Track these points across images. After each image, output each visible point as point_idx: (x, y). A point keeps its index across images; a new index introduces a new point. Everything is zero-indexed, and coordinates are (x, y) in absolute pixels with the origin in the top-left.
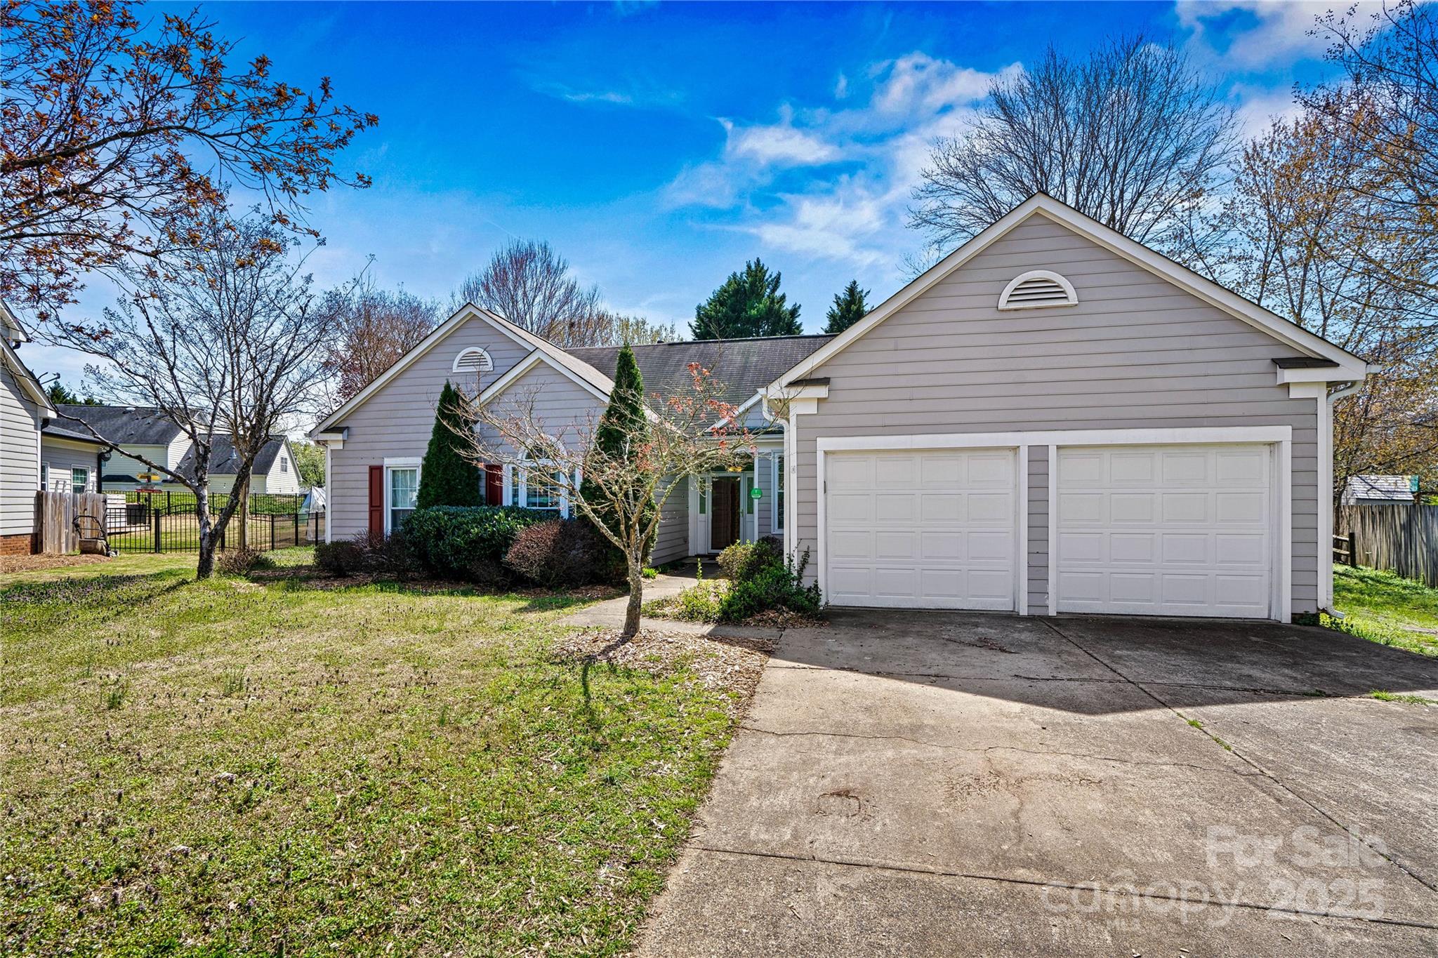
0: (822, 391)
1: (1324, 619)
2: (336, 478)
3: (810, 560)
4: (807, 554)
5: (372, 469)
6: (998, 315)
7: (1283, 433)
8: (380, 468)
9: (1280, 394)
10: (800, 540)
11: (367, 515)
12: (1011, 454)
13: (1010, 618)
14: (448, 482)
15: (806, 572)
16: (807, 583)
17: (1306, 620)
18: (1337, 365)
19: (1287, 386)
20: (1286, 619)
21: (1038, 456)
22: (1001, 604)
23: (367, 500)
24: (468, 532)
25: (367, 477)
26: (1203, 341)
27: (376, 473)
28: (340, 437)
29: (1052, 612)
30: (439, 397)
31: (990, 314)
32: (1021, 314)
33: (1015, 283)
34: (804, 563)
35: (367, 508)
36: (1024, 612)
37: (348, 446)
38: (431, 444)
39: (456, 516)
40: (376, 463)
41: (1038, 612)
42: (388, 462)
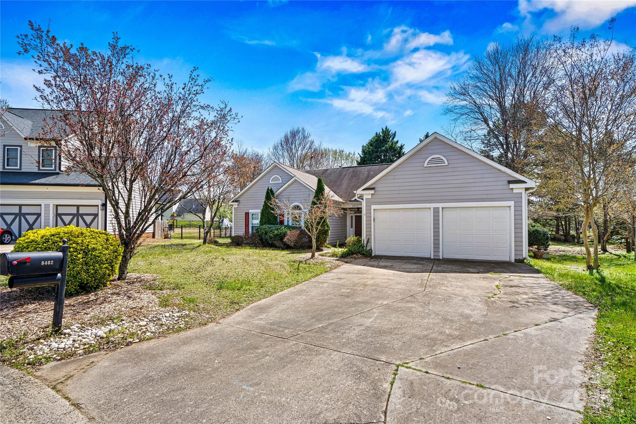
0: (372, 192)
1: (525, 261)
2: (236, 216)
3: (369, 241)
4: (369, 239)
5: (246, 213)
6: (424, 168)
7: (512, 203)
8: (248, 213)
9: (510, 191)
10: (366, 235)
11: (244, 228)
12: (428, 210)
13: (428, 259)
14: (268, 218)
15: (368, 245)
16: (368, 248)
17: (519, 261)
18: (527, 183)
19: (512, 189)
20: (513, 261)
21: (436, 211)
22: (426, 255)
23: (244, 223)
24: (274, 232)
25: (244, 216)
26: (486, 175)
27: (247, 214)
28: (237, 203)
29: (441, 258)
30: (266, 191)
31: (422, 168)
32: (431, 168)
33: (429, 159)
34: (368, 242)
35: (244, 225)
36: (432, 257)
37: (239, 206)
38: (263, 206)
39: (270, 228)
40: (247, 211)
41: (437, 258)
42: (250, 211)
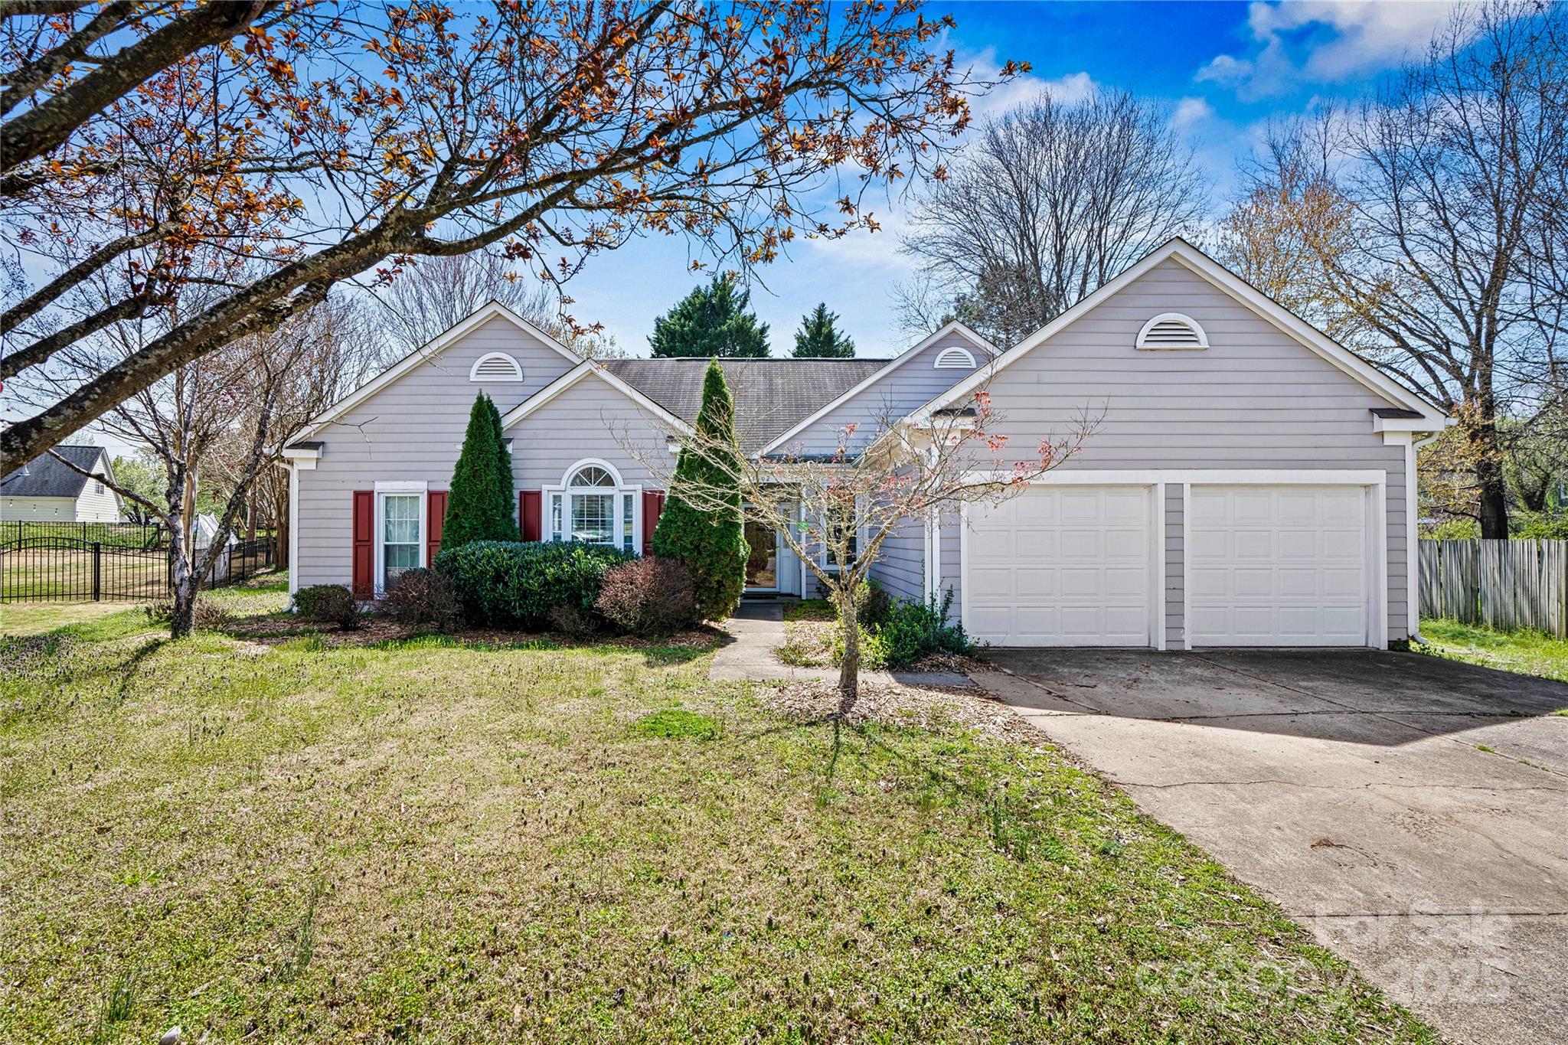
0: (967, 422)
1: (1413, 645)
2: (305, 505)
3: (954, 599)
4: (950, 593)
5: (357, 495)
6: (1135, 354)
7: (1379, 477)
8: (369, 495)
9: (1375, 440)
10: (943, 578)
11: (350, 552)
12: (1145, 492)
13: (1148, 655)
15: (950, 612)
16: (950, 624)
17: (1398, 646)
18: (1424, 417)
19: (1382, 434)
20: (1384, 646)
21: (1175, 493)
22: (1139, 640)
23: (350, 533)
24: (542, 573)
25: (351, 504)
26: (1314, 389)
27: (363, 501)
28: (313, 454)
29: (1188, 647)
31: (1127, 352)
32: (1157, 354)
33: (1151, 324)
34: (947, 603)
35: (350, 543)
36: (1161, 647)
37: (324, 466)
39: (514, 554)
40: (364, 487)
41: (1175, 647)
42: (379, 486)
